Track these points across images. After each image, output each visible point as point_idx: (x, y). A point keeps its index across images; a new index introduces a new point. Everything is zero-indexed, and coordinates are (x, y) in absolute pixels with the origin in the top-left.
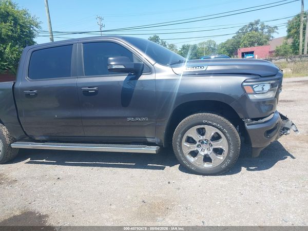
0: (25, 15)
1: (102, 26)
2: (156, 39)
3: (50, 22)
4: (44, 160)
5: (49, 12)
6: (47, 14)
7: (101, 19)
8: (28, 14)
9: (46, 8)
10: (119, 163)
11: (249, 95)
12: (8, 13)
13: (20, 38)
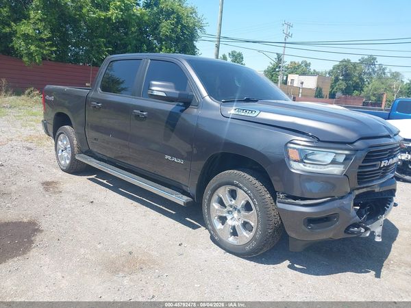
0: (191, 14)
1: (288, 35)
2: (371, 61)
3: (220, 25)
4: (105, 182)
5: (222, 12)
6: (219, 15)
7: (290, 26)
8: (195, 12)
9: (220, 7)
10: (161, 207)
11: (292, 163)
12: (173, 10)
13: (178, 40)
